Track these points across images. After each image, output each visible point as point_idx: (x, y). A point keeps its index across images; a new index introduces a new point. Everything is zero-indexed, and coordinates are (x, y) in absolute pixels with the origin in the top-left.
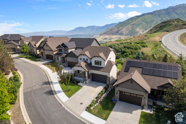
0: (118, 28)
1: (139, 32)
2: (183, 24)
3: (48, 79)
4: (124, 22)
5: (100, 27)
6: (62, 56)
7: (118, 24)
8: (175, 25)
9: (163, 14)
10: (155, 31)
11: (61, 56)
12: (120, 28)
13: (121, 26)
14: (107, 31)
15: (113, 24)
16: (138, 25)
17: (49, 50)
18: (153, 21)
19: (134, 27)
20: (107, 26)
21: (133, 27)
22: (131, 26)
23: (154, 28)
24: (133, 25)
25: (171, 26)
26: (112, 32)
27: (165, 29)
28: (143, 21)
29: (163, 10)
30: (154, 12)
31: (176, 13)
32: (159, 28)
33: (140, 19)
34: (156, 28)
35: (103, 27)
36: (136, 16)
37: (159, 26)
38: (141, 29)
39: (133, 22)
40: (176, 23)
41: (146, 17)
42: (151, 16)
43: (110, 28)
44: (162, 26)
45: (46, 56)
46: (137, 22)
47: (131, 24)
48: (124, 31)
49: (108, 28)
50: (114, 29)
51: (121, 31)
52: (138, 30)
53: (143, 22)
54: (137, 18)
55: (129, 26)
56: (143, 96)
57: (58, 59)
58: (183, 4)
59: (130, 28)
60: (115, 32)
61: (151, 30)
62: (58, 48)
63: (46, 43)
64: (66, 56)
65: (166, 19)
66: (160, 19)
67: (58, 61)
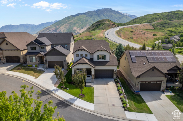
0: (55, 26)
1: (76, 30)
2: (112, 23)
3: (40, 88)
4: (60, 21)
5: (35, 26)
6: (39, 55)
7: (55, 23)
8: (107, 24)
9: (94, 15)
10: (92, 29)
11: (37, 56)
12: (58, 27)
13: (58, 25)
14: (44, 29)
15: (49, 22)
16: (75, 24)
17: (12, 50)
18: (87, 20)
19: (72, 25)
20: (43, 24)
21: (70, 26)
22: (69, 25)
23: (92, 27)
24: (70, 23)
25: (105, 25)
26: (50, 30)
27: (101, 27)
28: (79, 20)
29: (94, 11)
30: (87, 12)
31: (104, 15)
32: (96, 26)
33: (75, 18)
34: (93, 27)
35: (38, 26)
36: (72, 16)
37: (95, 25)
38: (78, 28)
39: (70, 21)
40: (107, 22)
41: (81, 17)
42: (84, 16)
43: (48, 26)
44: (98, 25)
45: (5, 58)
46: (73, 21)
47: (68, 22)
48: (62, 29)
49: (45, 27)
50: (52, 28)
51: (59, 29)
52: (75, 28)
53: (79, 22)
54: (73, 18)
55: (66, 24)
56: (163, 81)
57: (31, 61)
58: (107, 8)
59: (67, 26)
60: (53, 31)
61: (89, 28)
62: (29, 46)
63: (5, 40)
64: (45, 55)
65: (97, 19)
66: (92, 19)
67: (31, 63)
